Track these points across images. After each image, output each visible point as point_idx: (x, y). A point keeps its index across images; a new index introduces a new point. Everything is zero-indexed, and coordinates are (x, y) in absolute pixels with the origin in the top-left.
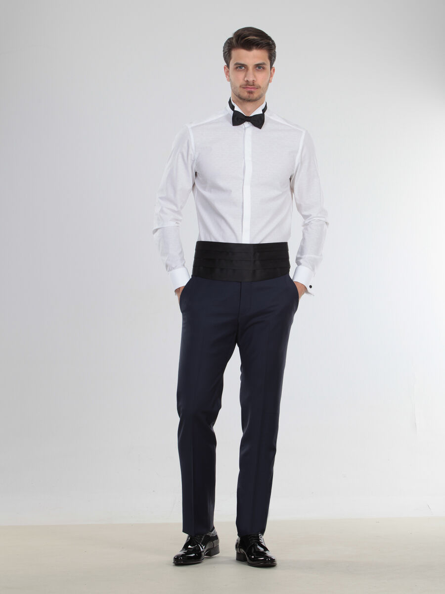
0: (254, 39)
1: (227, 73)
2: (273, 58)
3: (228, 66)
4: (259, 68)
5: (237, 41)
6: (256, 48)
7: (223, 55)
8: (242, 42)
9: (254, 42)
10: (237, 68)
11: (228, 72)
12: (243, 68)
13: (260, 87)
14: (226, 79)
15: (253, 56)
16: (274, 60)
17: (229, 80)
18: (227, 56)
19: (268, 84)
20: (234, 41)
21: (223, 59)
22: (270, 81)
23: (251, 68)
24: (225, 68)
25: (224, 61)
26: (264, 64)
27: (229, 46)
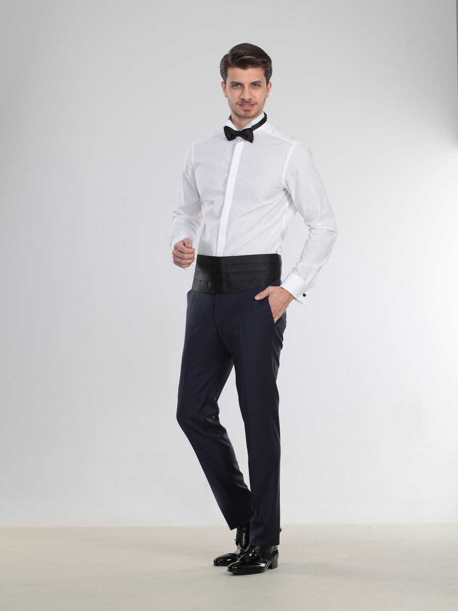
0: (249, 59)
1: (225, 89)
2: (269, 74)
3: (225, 82)
4: (255, 85)
5: (232, 60)
6: (252, 67)
7: (220, 72)
8: (237, 61)
9: (249, 61)
10: (233, 86)
11: (225, 87)
12: (240, 86)
13: (257, 104)
14: (223, 95)
15: (250, 75)
16: (270, 76)
17: (226, 96)
18: (224, 73)
19: (265, 100)
20: (229, 59)
21: (220, 76)
22: (266, 96)
23: (247, 87)
24: (222, 84)
25: (221, 78)
26: (260, 82)
27: (225, 65)
